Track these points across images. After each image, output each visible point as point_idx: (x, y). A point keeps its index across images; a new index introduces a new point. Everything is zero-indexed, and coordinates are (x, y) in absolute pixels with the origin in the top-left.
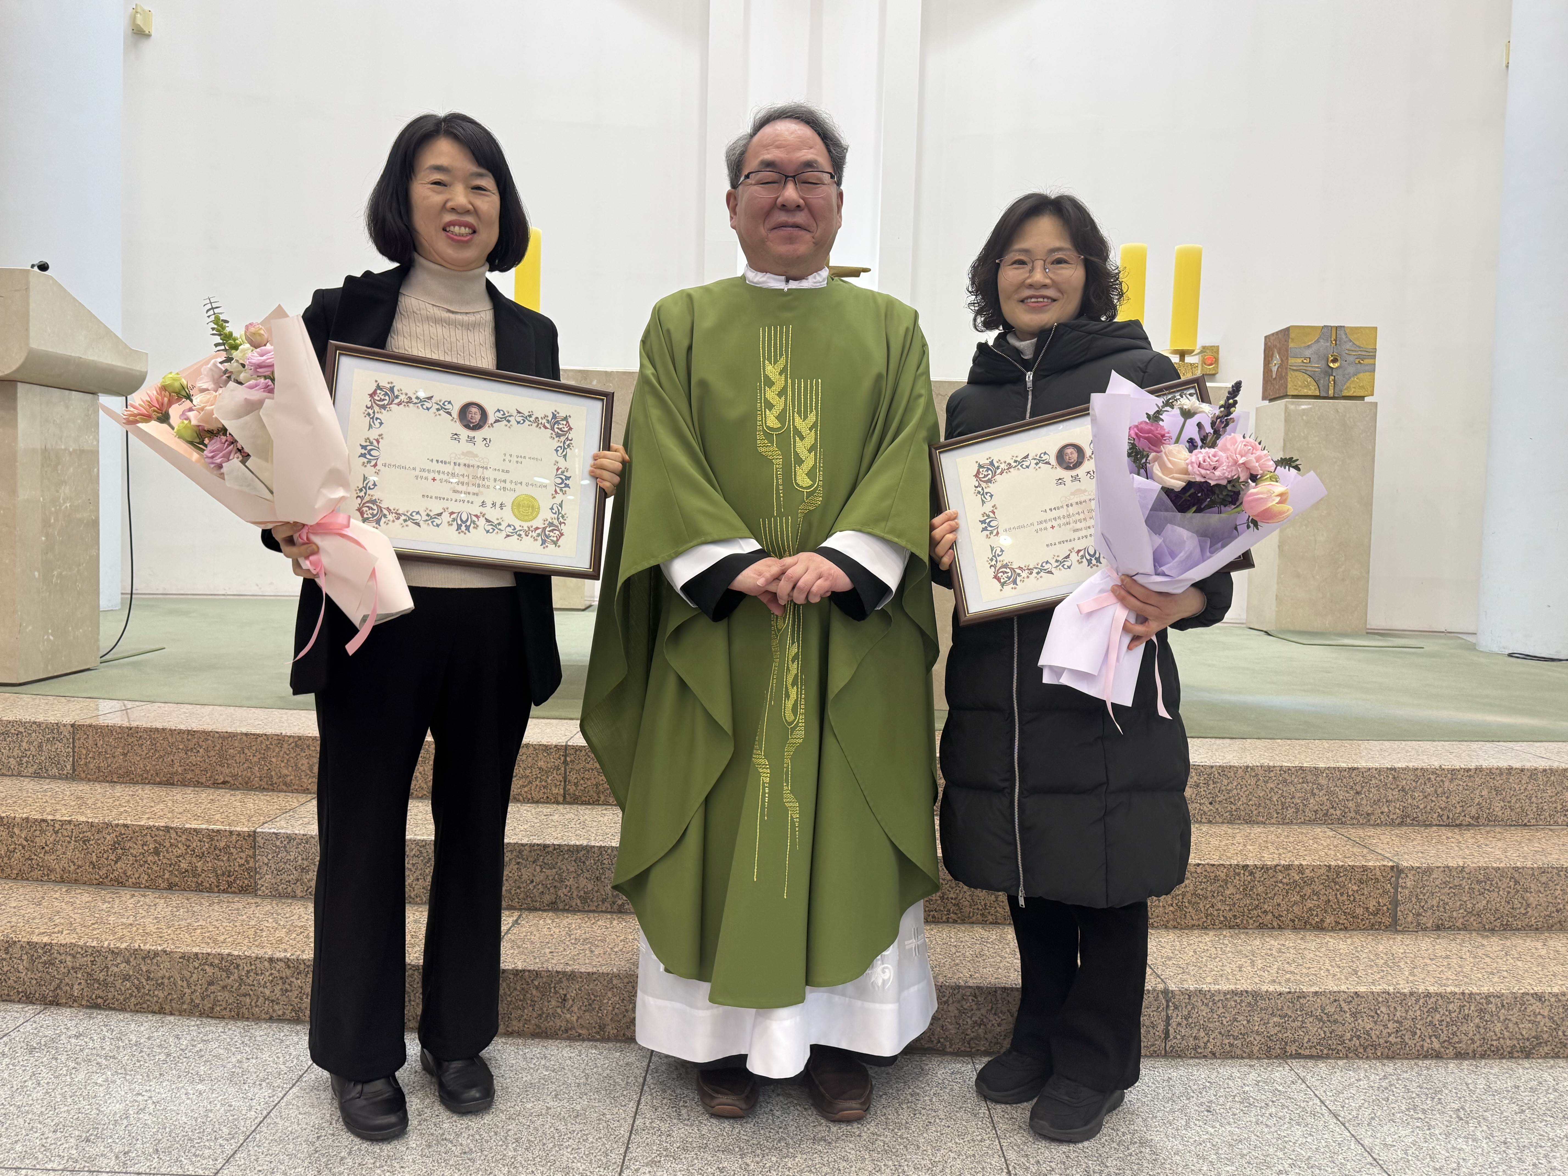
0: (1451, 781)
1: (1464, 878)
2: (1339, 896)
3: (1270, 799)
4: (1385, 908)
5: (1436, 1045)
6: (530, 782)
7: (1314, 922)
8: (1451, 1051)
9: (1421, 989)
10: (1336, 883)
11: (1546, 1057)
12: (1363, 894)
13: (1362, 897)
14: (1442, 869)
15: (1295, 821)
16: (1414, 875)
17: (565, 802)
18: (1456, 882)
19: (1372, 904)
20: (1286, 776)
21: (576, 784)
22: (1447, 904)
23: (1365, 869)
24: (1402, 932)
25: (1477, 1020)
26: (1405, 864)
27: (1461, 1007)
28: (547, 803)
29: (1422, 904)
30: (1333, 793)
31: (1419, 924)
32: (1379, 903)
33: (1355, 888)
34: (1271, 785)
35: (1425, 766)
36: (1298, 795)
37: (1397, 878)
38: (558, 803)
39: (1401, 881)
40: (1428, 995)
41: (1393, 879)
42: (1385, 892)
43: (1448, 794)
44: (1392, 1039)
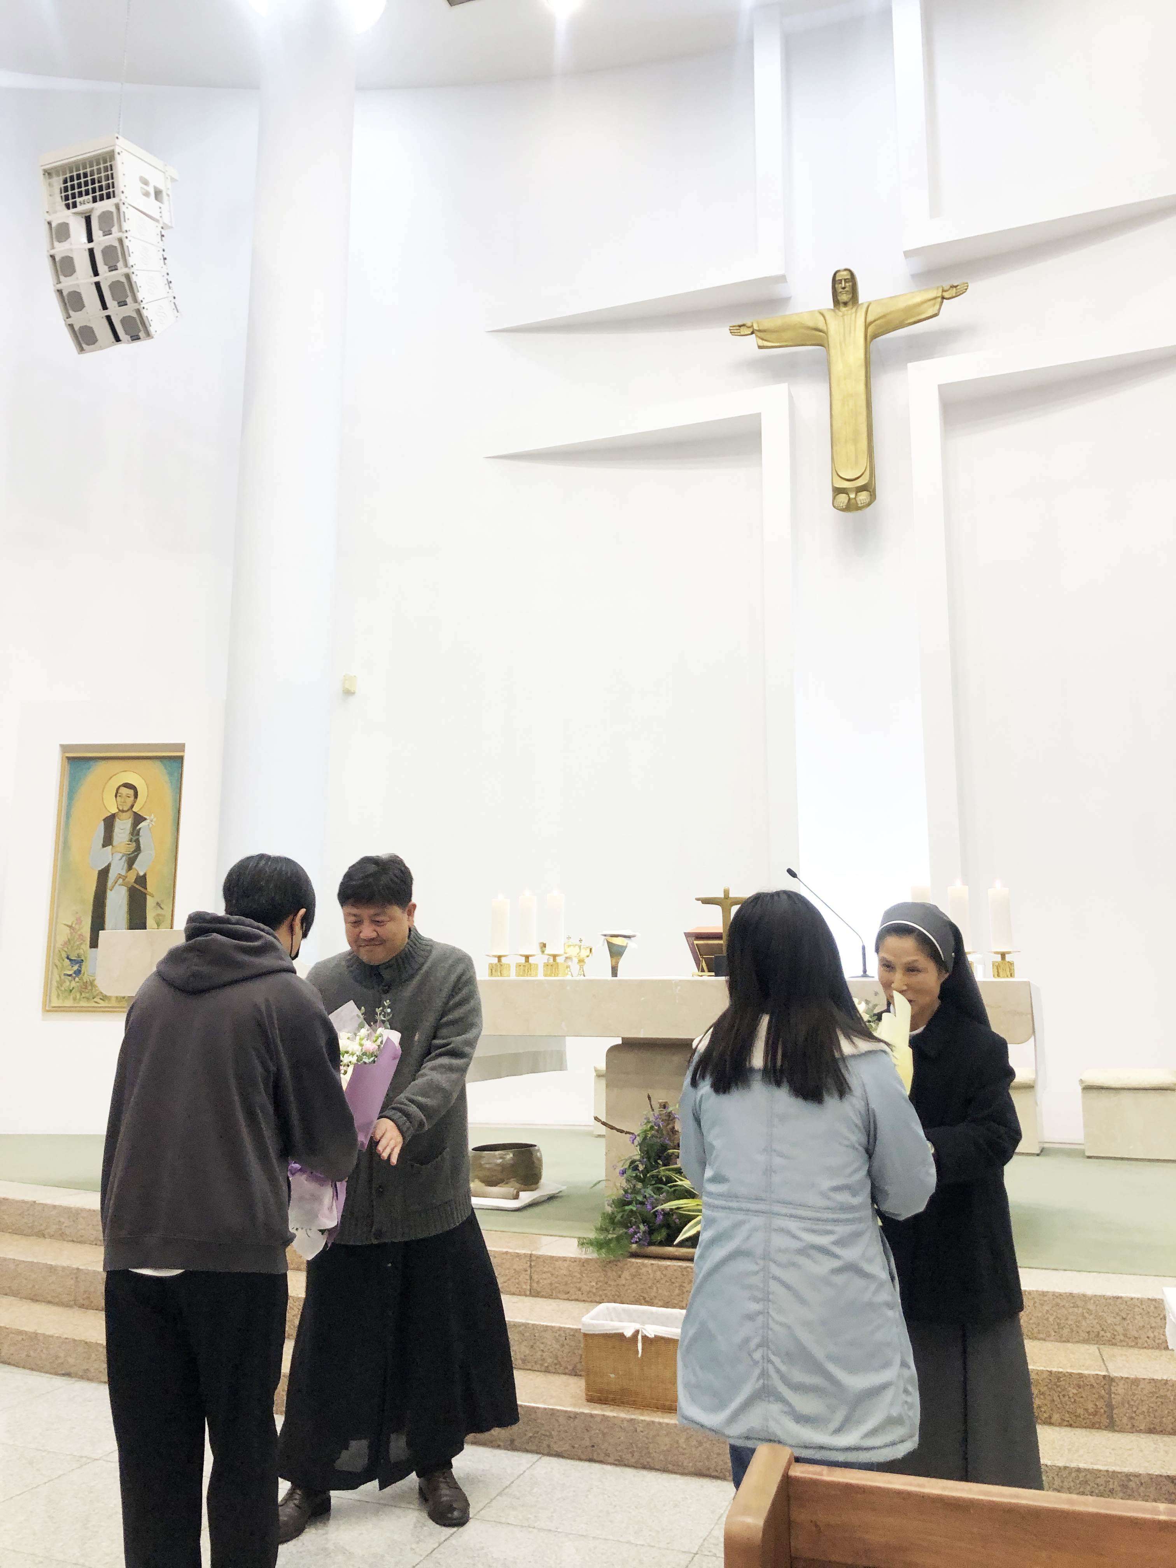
1: (1168, 1390)
2: (1061, 1397)
3: (1047, 1319)
4: (1102, 1411)
6: (509, 1280)
7: (1043, 1418)
10: (1058, 1386)
12: (1082, 1397)
13: (1081, 1399)
14: (1148, 1381)
15: (1071, 1340)
16: (1124, 1384)
17: (531, 1295)
18: (1162, 1393)
19: (1091, 1407)
20: (1058, 1300)
21: (538, 1282)
22: (1156, 1411)
23: (1081, 1376)
24: (1120, 1431)
26: (1116, 1375)
28: (520, 1295)
29: (1134, 1409)
30: (1101, 1318)
31: (1133, 1426)
32: (1096, 1405)
33: (1075, 1391)
34: (1046, 1308)
36: (1071, 1317)
37: (1110, 1386)
38: (526, 1296)
39: (1113, 1388)
41: (1106, 1387)
42: (1102, 1397)
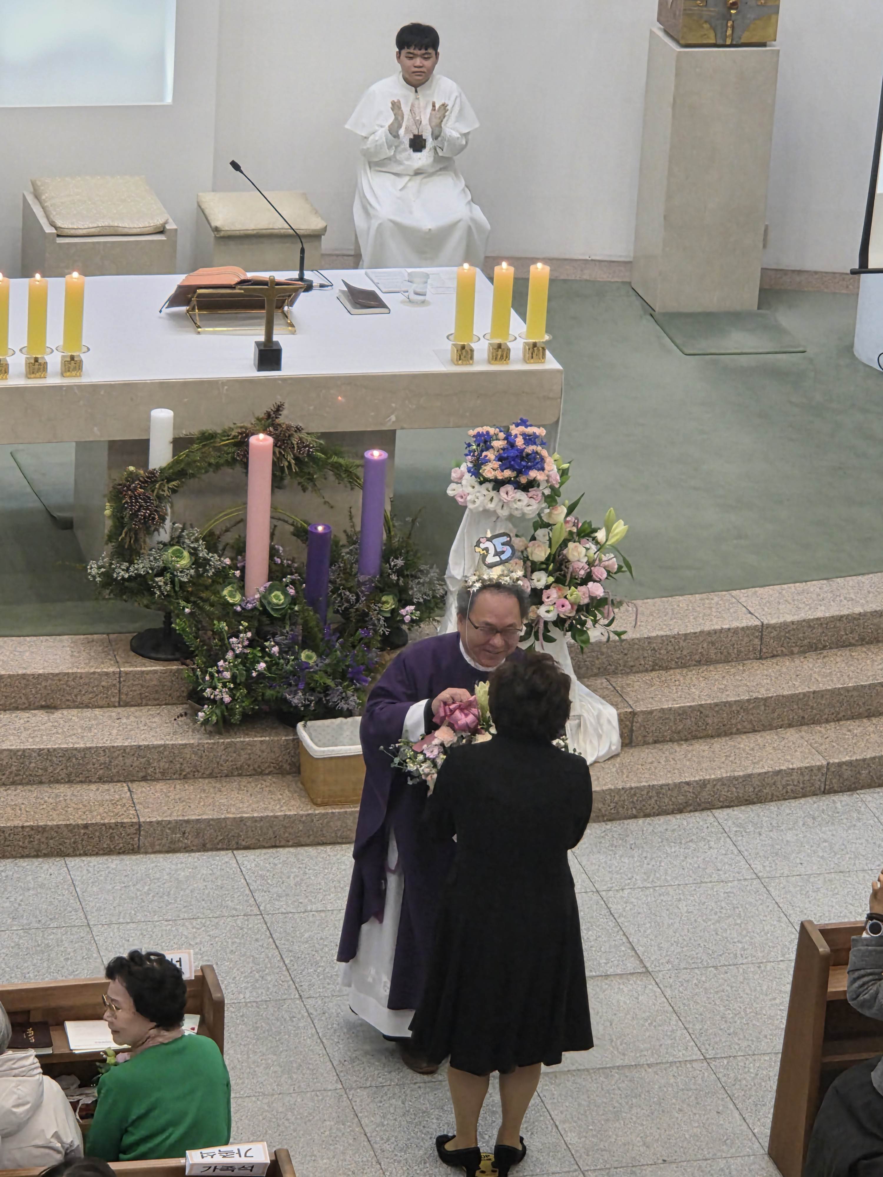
0: (685, 640)
1: (671, 714)
5: (634, 811)
8: (642, 814)
9: (628, 786)
11: (690, 811)
14: (659, 711)
16: (642, 715)
17: (120, 706)
18: (667, 716)
21: (127, 695)
22: (661, 728)
24: (635, 746)
25: (656, 798)
27: (648, 792)
28: (108, 707)
29: (647, 730)
31: (644, 741)
35: (669, 633)
38: (115, 707)
39: (635, 719)
40: (631, 788)
43: (681, 649)
44: (612, 811)
